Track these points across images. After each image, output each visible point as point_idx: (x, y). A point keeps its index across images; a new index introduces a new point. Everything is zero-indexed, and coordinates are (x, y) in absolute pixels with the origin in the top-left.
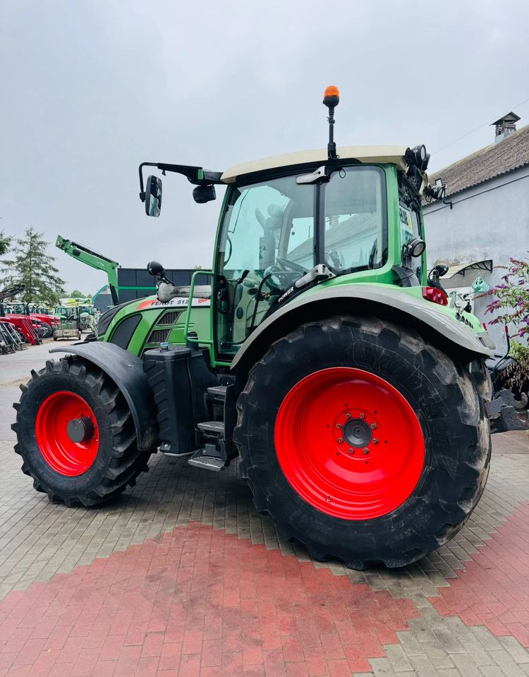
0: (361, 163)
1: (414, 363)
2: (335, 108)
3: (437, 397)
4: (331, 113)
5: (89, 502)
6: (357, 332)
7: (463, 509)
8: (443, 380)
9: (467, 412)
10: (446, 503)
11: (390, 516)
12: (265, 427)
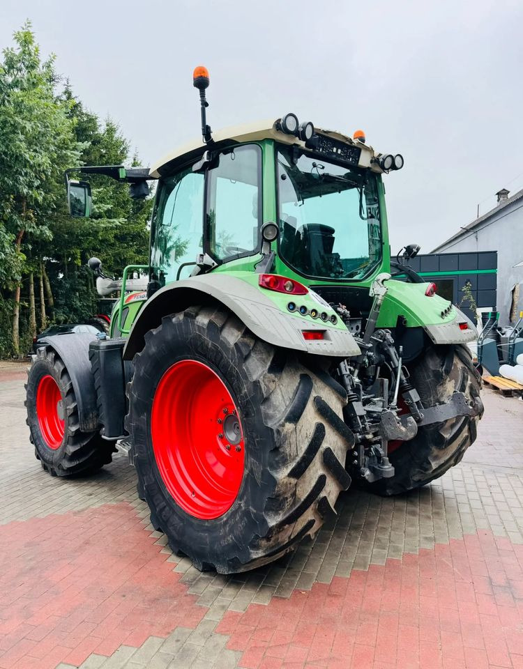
0: (238, 143)
1: (230, 357)
2: (206, 90)
3: (245, 393)
4: (203, 95)
5: (59, 473)
6: (193, 324)
7: (269, 520)
8: (251, 375)
9: (271, 412)
10: (255, 511)
11: (222, 519)
12: (144, 417)
